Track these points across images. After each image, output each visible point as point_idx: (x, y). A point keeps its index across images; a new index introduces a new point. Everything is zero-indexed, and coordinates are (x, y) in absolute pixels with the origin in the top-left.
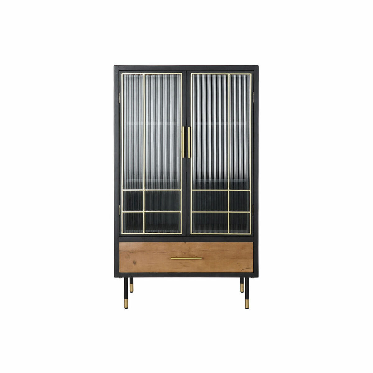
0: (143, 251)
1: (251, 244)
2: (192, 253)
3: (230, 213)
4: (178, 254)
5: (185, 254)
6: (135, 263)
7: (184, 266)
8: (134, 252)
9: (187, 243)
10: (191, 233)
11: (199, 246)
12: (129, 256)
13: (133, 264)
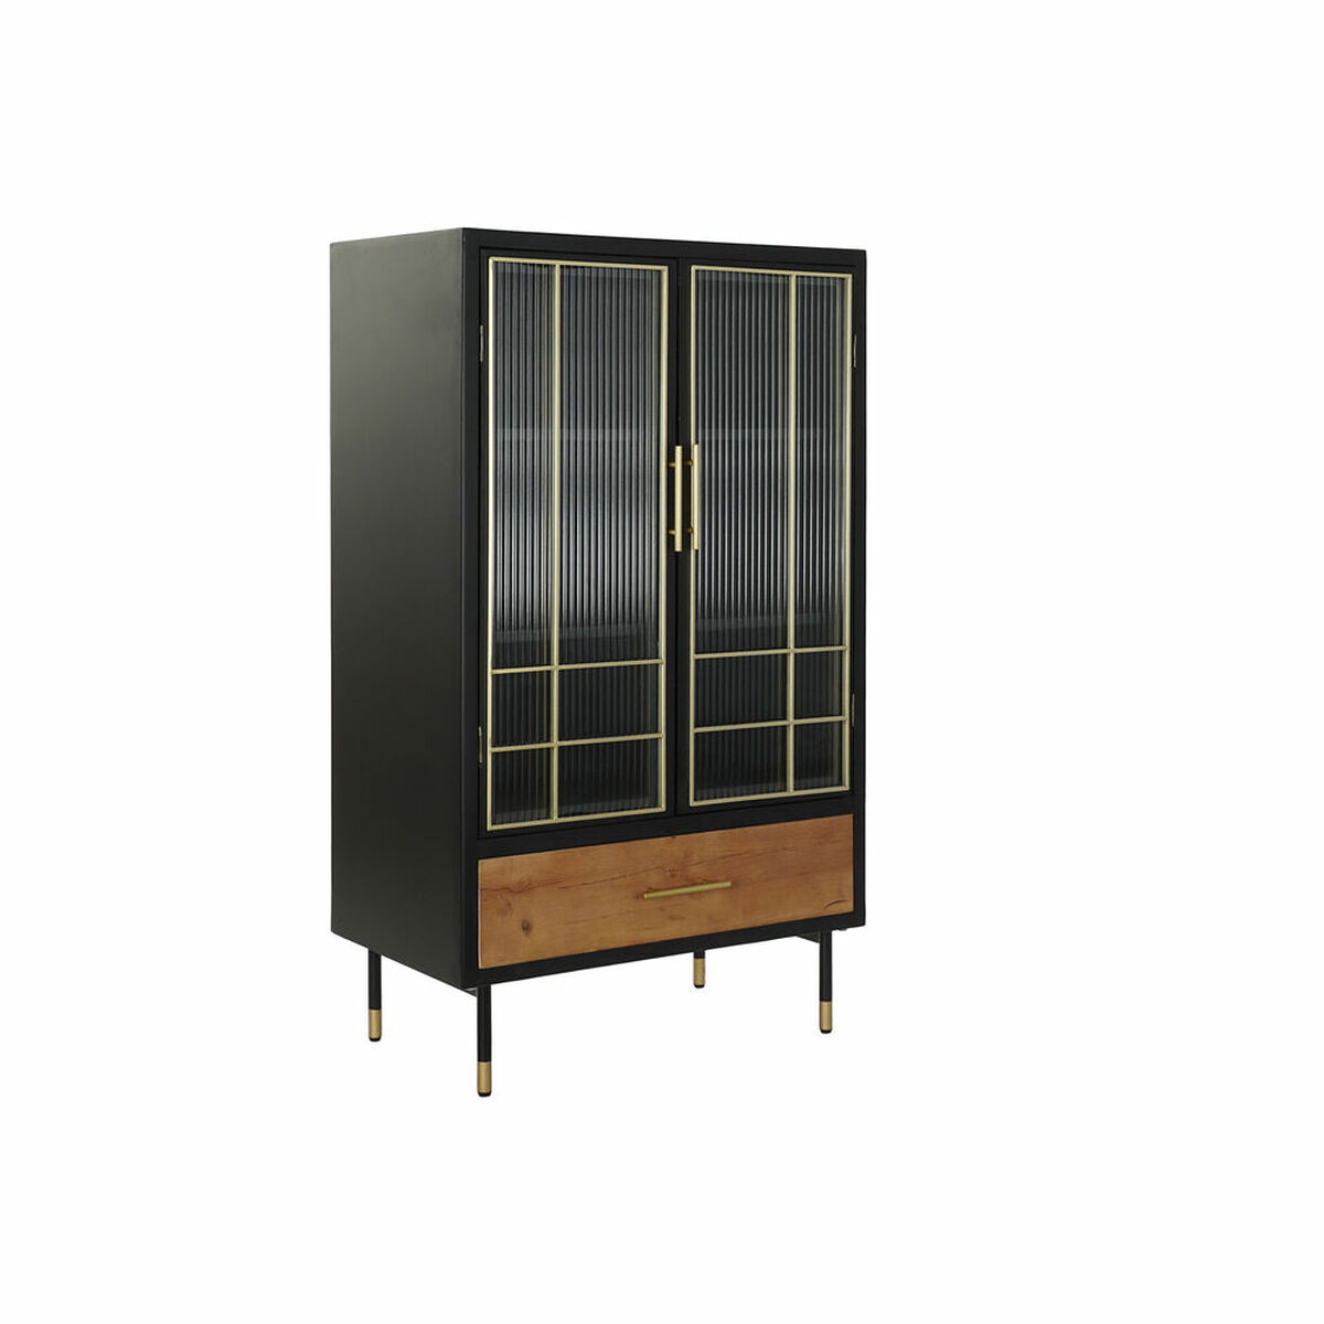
0: (552, 882)
1: (848, 819)
2: (695, 870)
3: (795, 726)
4: (655, 879)
5: (673, 876)
6: (527, 928)
7: (672, 918)
8: (525, 888)
9: (678, 837)
10: (692, 803)
11: (710, 843)
12: (509, 904)
13: (522, 933)
